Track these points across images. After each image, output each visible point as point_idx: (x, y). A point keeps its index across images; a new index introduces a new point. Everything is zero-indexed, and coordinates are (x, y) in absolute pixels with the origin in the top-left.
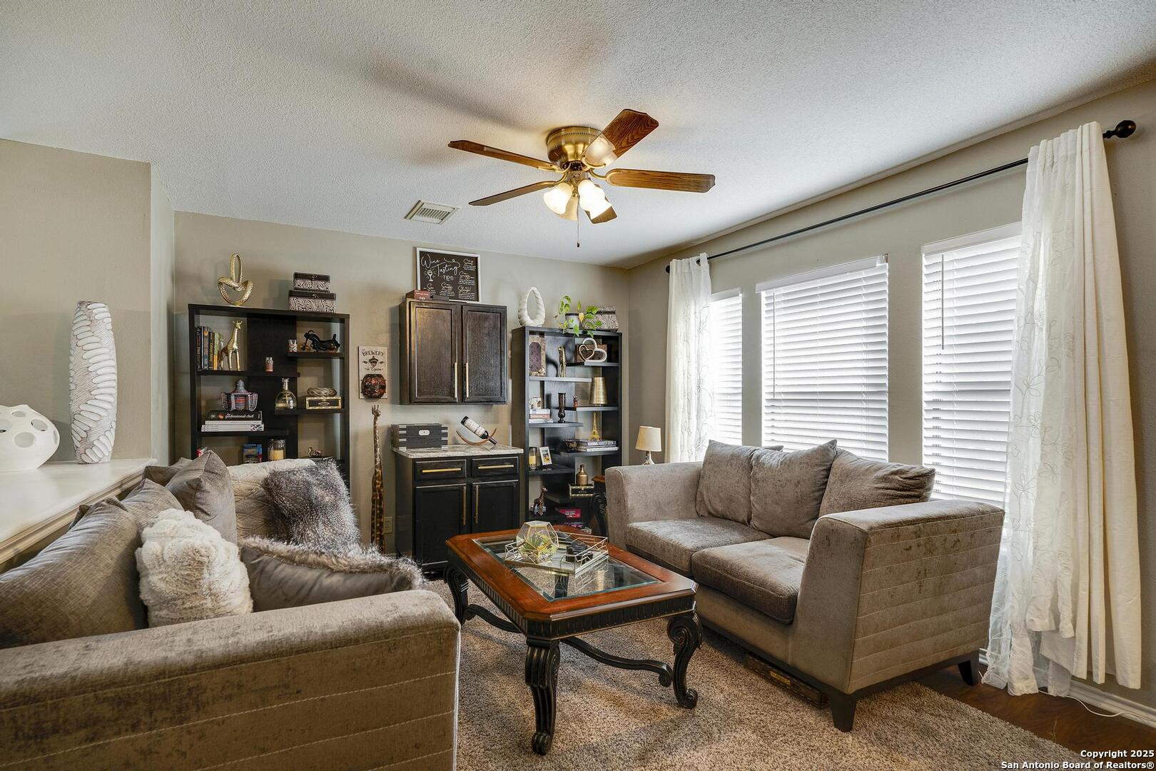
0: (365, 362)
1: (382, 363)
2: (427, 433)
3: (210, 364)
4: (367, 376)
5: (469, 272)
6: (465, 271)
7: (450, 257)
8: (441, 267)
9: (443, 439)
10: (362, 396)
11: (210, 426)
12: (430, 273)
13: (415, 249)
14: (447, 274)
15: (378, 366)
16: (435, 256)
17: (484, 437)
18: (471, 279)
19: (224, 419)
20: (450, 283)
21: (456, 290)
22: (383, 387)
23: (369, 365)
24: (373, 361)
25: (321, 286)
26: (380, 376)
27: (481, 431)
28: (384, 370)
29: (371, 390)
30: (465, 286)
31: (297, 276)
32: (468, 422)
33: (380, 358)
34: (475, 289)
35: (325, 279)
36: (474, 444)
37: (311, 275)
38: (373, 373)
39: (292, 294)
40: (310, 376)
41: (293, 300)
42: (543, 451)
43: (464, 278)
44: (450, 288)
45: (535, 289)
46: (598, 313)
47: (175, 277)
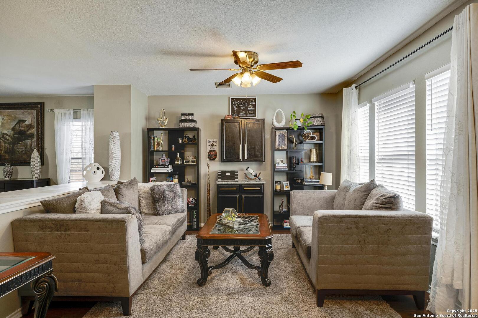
0: (209, 145)
1: (216, 145)
2: (229, 174)
3: (154, 148)
4: (211, 151)
5: (252, 105)
6: (250, 104)
7: (245, 99)
8: (240, 104)
9: (236, 176)
10: (208, 159)
11: (154, 170)
12: (235, 107)
13: (229, 98)
14: (242, 106)
15: (214, 147)
16: (237, 100)
17: (255, 176)
18: (253, 108)
19: (158, 168)
20: (244, 110)
21: (246, 113)
22: (216, 155)
23: (211, 147)
24: (212, 145)
25: (190, 117)
26: (215, 151)
27: (254, 173)
28: (217, 148)
29: (212, 156)
30: (250, 111)
31: (183, 115)
32: (249, 169)
33: (215, 144)
34: (255, 112)
35: (192, 114)
36: (251, 179)
37: (187, 114)
38: (212, 150)
39: (181, 121)
40: (189, 151)
41: (180, 124)
42: (285, 183)
43: (250, 108)
44: (244, 112)
45: (280, 109)
46: (311, 118)
47: (148, 119)
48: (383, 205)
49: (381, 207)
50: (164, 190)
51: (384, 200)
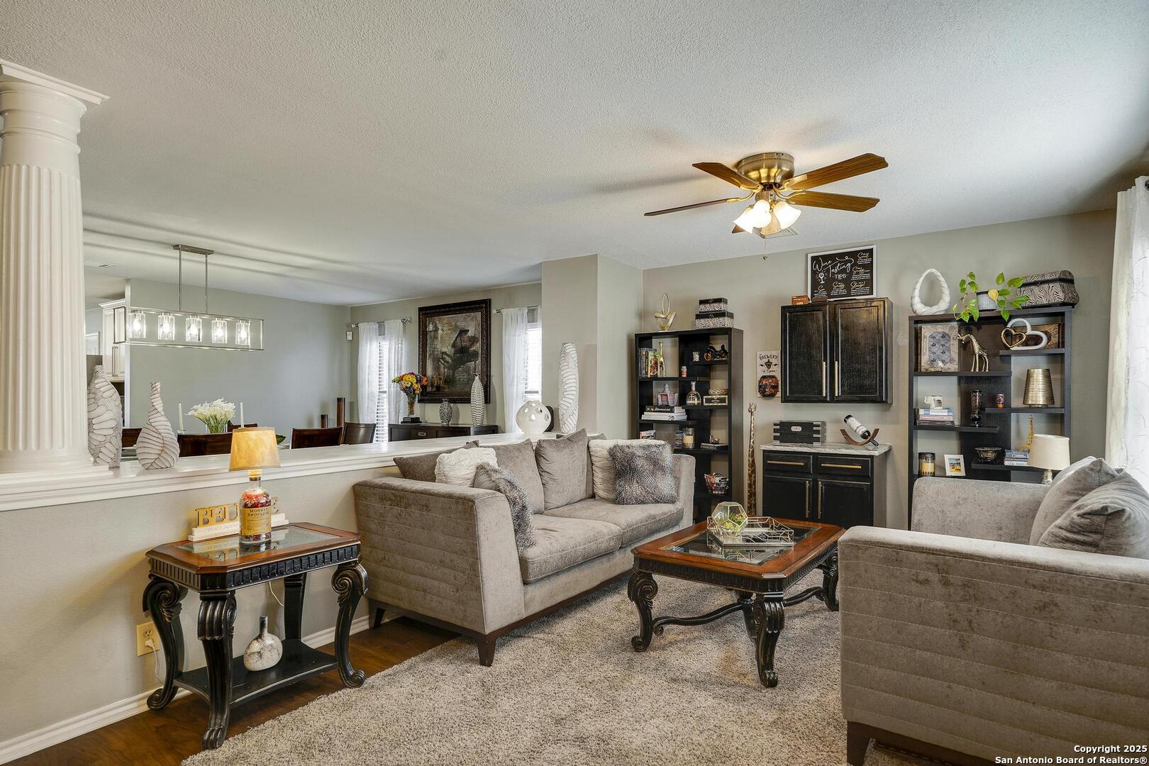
0: (762, 365)
1: (775, 365)
2: (799, 429)
3: (647, 373)
4: (764, 377)
5: (864, 266)
6: (860, 266)
7: (842, 255)
8: (833, 267)
10: (759, 395)
11: (648, 416)
12: (821, 275)
13: (807, 255)
14: (839, 273)
15: (773, 368)
16: (826, 258)
17: (864, 436)
18: (865, 273)
19: (654, 411)
20: (843, 281)
21: (848, 288)
22: (775, 387)
23: (765, 368)
24: (769, 364)
25: (716, 307)
26: (773, 377)
27: (862, 430)
28: (776, 372)
29: (766, 390)
30: (857, 281)
31: (702, 302)
32: (849, 420)
33: (774, 361)
34: (869, 283)
35: (719, 301)
36: (856, 443)
37: (709, 300)
38: (768, 374)
39: (699, 316)
40: (719, 379)
41: (698, 321)
42: (950, 459)
43: (858, 273)
44: (842, 286)
45: (934, 270)
46: (1024, 285)
47: (642, 315)
48: (1074, 533)
49: (1067, 540)
50: (633, 455)
51: (1078, 520)
